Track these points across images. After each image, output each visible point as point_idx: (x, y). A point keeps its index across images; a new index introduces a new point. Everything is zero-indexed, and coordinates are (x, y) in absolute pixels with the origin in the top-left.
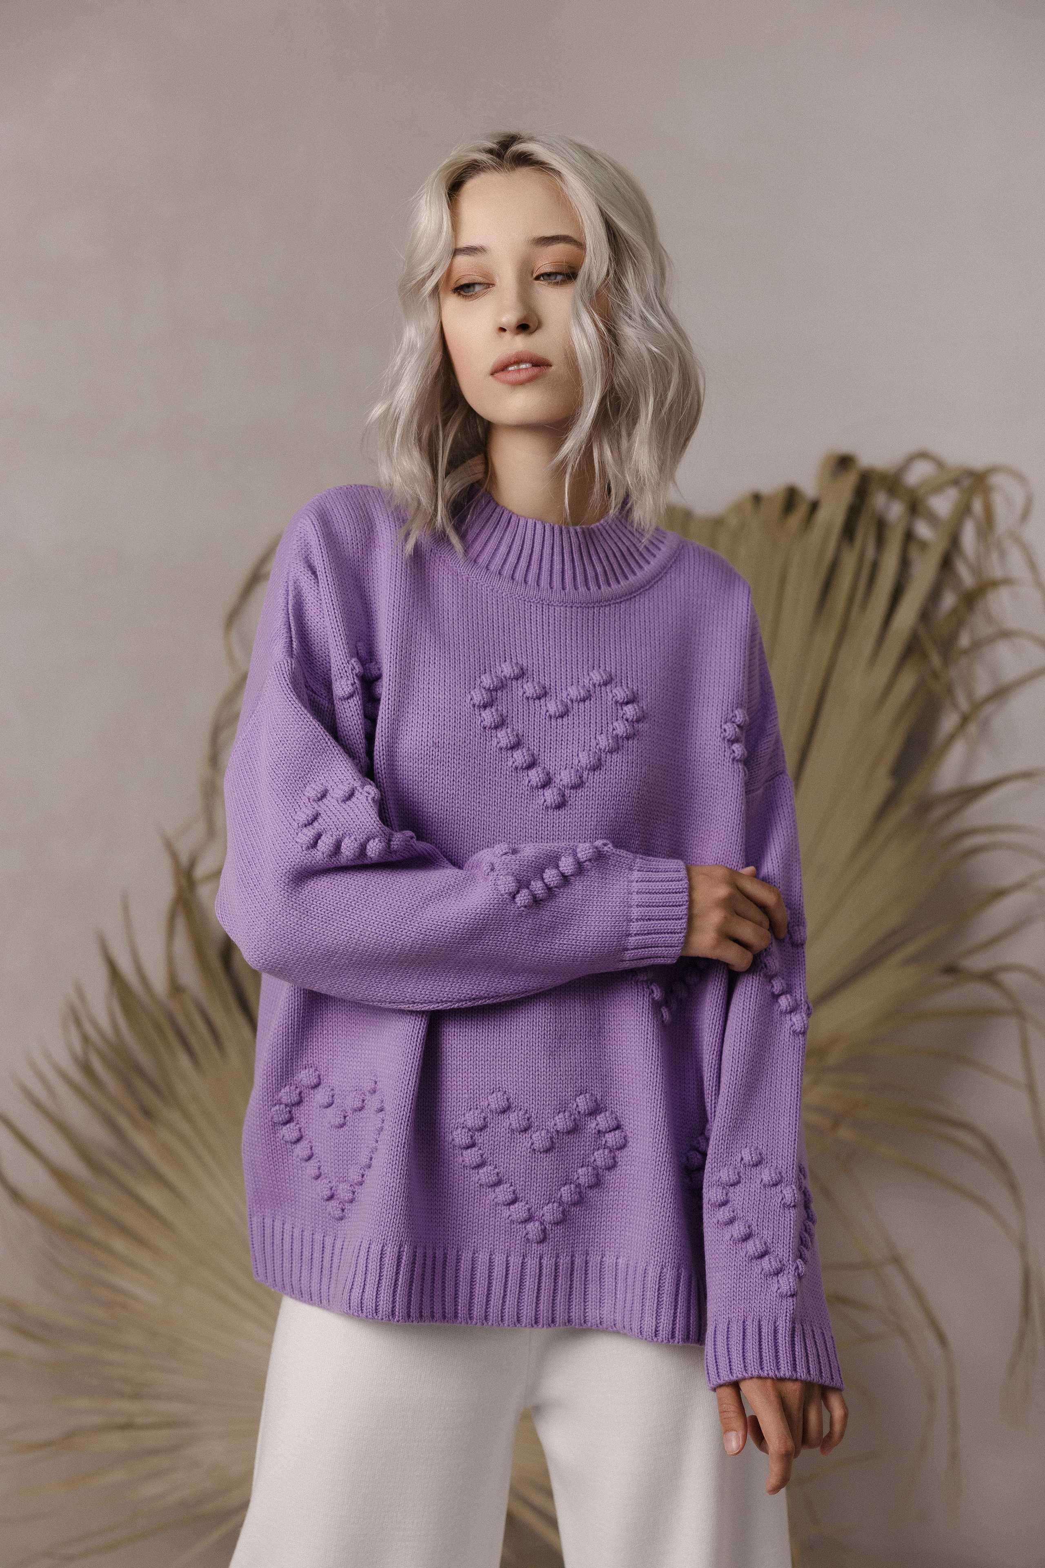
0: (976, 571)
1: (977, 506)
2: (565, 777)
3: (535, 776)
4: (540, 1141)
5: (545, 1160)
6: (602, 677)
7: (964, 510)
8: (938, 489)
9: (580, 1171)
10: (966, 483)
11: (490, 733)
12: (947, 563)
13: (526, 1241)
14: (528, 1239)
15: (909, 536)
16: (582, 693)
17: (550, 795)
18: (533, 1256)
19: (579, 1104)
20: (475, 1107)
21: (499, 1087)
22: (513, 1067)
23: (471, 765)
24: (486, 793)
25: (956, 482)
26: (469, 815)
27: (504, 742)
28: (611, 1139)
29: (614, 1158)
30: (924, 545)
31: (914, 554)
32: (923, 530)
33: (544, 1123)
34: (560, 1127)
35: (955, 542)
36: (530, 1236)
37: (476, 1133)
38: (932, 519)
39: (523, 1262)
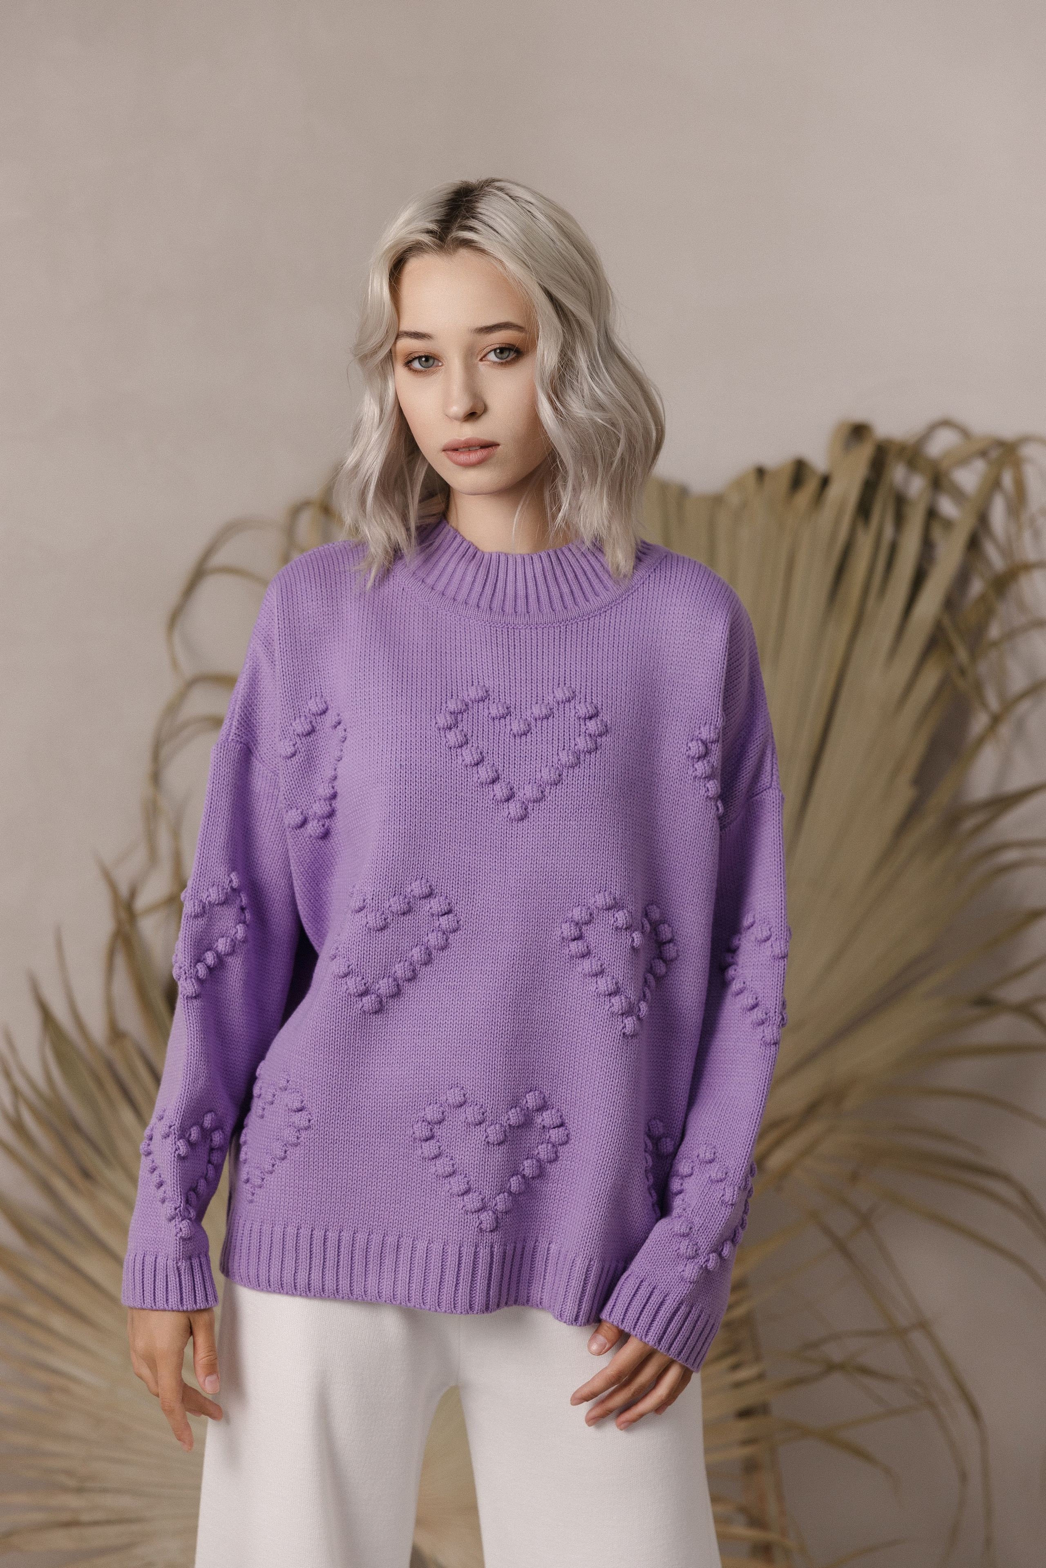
0: (1007, 552)
1: (1007, 479)
2: (528, 792)
3: (500, 791)
4: (495, 1135)
5: (497, 1152)
6: (565, 694)
7: (994, 485)
8: (964, 461)
9: (525, 1162)
10: (994, 454)
11: (455, 752)
12: (974, 544)
13: (479, 1231)
14: (481, 1229)
15: (932, 514)
16: (544, 711)
17: (514, 808)
18: (484, 1245)
19: (529, 1101)
20: (435, 1102)
21: (457, 1083)
22: (471, 1064)
23: (437, 783)
24: (452, 808)
25: (983, 454)
26: (436, 829)
27: (468, 759)
28: (555, 1135)
29: (556, 1153)
30: (948, 524)
31: (937, 533)
32: (947, 507)
33: (498, 1118)
34: (512, 1122)
35: (983, 520)
36: (483, 1226)
37: (436, 1126)
38: (958, 495)
39: (475, 1252)
